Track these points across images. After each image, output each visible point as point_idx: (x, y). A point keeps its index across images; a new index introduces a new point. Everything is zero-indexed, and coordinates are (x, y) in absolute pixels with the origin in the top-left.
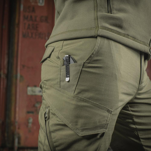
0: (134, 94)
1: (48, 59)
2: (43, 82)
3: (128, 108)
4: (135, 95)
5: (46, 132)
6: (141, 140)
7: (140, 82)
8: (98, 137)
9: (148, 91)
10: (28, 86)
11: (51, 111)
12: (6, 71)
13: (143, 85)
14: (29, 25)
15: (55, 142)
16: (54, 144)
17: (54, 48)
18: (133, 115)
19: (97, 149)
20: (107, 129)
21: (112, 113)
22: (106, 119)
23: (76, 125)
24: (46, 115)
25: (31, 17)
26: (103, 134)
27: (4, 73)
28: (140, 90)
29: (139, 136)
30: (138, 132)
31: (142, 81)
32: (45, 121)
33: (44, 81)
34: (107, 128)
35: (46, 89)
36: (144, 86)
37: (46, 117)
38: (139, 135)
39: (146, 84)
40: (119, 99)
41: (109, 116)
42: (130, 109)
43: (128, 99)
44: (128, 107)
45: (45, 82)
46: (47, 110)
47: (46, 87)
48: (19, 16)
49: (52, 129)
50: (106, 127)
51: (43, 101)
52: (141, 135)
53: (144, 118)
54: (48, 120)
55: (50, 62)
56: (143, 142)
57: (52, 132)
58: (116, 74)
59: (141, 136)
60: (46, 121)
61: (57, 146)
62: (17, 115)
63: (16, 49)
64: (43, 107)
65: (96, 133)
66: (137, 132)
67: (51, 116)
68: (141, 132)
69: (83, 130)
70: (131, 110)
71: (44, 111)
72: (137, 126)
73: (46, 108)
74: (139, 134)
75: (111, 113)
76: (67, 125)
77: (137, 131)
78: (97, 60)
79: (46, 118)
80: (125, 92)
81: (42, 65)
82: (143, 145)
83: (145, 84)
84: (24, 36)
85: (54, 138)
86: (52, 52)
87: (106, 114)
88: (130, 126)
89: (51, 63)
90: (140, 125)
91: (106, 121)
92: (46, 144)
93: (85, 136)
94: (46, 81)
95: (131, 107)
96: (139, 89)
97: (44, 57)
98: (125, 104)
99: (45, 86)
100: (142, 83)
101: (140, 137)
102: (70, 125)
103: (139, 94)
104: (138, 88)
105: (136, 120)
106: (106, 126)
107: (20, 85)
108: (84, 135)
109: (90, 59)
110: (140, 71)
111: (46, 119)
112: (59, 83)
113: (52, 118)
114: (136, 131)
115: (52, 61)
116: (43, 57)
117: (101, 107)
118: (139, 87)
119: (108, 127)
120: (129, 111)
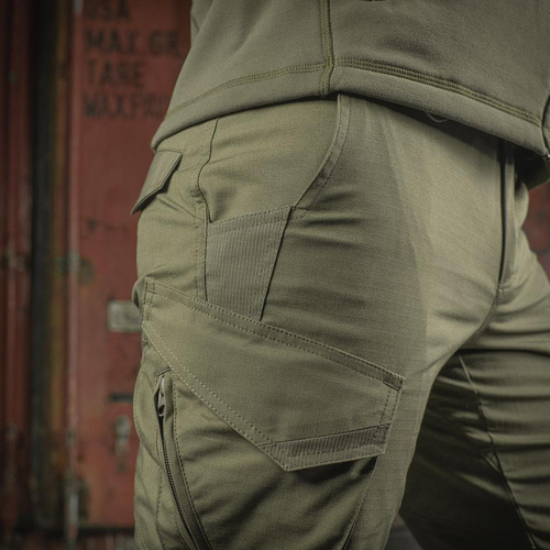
0: (482, 316)
1: (159, 196)
2: (143, 282)
3: (458, 370)
4: (487, 320)
5: (166, 460)
6: (512, 486)
7: (503, 272)
8: (354, 473)
9: (534, 305)
10: (111, 298)
11: (177, 384)
12: (26, 245)
13: (514, 281)
14: (108, 67)
15: (198, 497)
16: (196, 503)
17: (181, 157)
18: (480, 395)
19: (352, 517)
20: (385, 445)
21: (404, 387)
22: (381, 409)
23: (272, 431)
24: (162, 401)
25: (115, 35)
26: (370, 465)
27: (18, 254)
28: (505, 302)
29: (502, 471)
30: (499, 455)
31: (508, 267)
32: (157, 424)
33: (148, 276)
34: (383, 443)
35: (156, 306)
36: (519, 288)
37: (159, 406)
38: (505, 467)
39: (526, 281)
40: (427, 334)
41: (392, 399)
42: (467, 371)
43: (459, 334)
44: (460, 366)
45: (151, 281)
46: (163, 383)
47: (156, 298)
48: (70, 34)
49: (186, 448)
50: (381, 440)
51: (147, 352)
52: (511, 467)
53: (519, 405)
54: (168, 416)
55: (168, 208)
56: (518, 492)
57: (188, 459)
58: (413, 243)
59: (510, 471)
60: (161, 420)
61: (205, 511)
62: (72, 410)
63: (60, 160)
64: (145, 374)
65: (345, 460)
66: (494, 459)
67: (178, 401)
68: (511, 457)
69: (297, 449)
70: (471, 377)
71: (151, 385)
72: (493, 436)
73: (156, 375)
74: (502, 463)
75: (400, 388)
76: (240, 432)
77: (495, 454)
78: (339, 197)
79: (160, 410)
80: (448, 308)
81: (140, 221)
82: (517, 506)
83: (523, 279)
84: (90, 109)
85: (194, 483)
86: (173, 172)
87: (380, 390)
88: (470, 435)
89: (171, 210)
90: (506, 432)
91: (379, 416)
92: (164, 507)
93: (306, 469)
94: (156, 276)
95: (470, 364)
96: (498, 299)
97: (147, 191)
98: (450, 355)
99: (149, 295)
100: (508, 276)
101: (506, 474)
102: (249, 433)
103: (501, 317)
104: (494, 293)
105: (491, 413)
106: (382, 434)
107: (80, 296)
108: (299, 468)
109: (314, 192)
110: (500, 232)
111: (163, 413)
112: (201, 284)
113: (183, 408)
114: (491, 455)
115: (171, 204)
116: (142, 192)
117: (363, 366)
118: (498, 292)
119: (388, 436)
120: (465, 380)
